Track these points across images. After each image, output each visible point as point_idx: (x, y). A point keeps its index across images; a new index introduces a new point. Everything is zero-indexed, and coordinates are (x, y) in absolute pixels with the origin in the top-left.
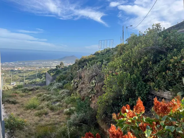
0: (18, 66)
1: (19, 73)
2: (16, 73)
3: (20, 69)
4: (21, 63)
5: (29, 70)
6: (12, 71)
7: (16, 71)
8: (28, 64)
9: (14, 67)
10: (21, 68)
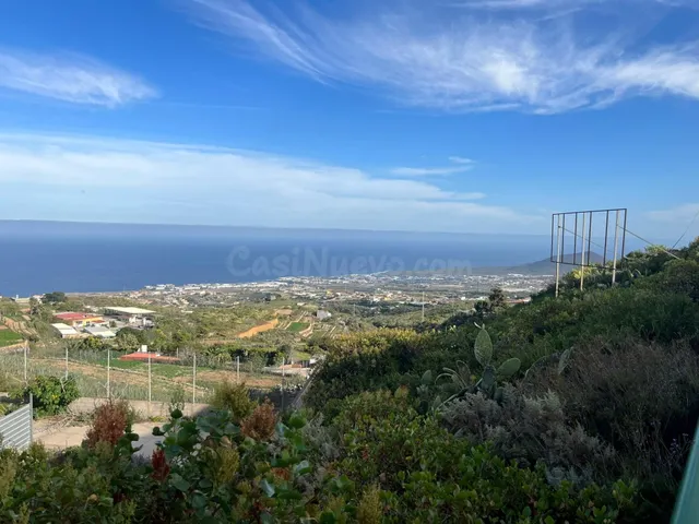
0: (385, 289)
1: (383, 312)
2: (373, 312)
3: (389, 297)
4: (396, 278)
5: (414, 305)
6: (364, 303)
7: (374, 304)
8: (418, 281)
9: (371, 291)
10: (390, 295)
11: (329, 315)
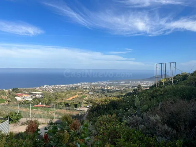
0: (108, 86)
1: (107, 92)
2: (105, 92)
3: (109, 88)
4: (111, 82)
5: (117, 90)
6: (102, 89)
7: (105, 90)
8: (117, 83)
9: (104, 86)
10: (109, 87)
11: (93, 93)
